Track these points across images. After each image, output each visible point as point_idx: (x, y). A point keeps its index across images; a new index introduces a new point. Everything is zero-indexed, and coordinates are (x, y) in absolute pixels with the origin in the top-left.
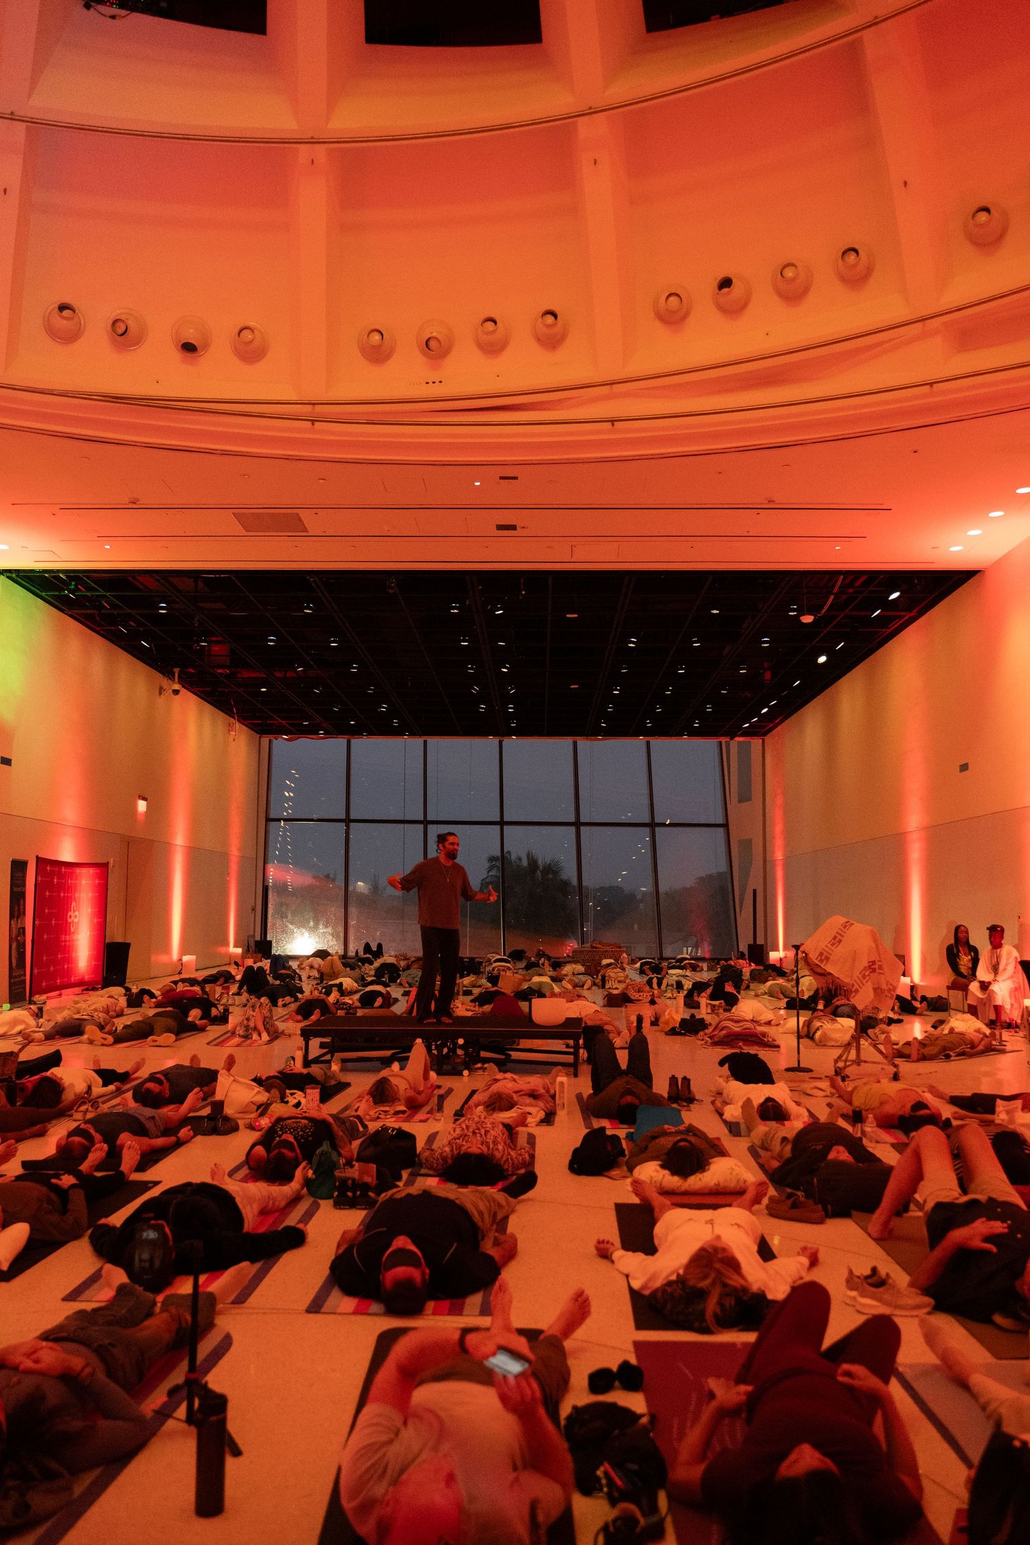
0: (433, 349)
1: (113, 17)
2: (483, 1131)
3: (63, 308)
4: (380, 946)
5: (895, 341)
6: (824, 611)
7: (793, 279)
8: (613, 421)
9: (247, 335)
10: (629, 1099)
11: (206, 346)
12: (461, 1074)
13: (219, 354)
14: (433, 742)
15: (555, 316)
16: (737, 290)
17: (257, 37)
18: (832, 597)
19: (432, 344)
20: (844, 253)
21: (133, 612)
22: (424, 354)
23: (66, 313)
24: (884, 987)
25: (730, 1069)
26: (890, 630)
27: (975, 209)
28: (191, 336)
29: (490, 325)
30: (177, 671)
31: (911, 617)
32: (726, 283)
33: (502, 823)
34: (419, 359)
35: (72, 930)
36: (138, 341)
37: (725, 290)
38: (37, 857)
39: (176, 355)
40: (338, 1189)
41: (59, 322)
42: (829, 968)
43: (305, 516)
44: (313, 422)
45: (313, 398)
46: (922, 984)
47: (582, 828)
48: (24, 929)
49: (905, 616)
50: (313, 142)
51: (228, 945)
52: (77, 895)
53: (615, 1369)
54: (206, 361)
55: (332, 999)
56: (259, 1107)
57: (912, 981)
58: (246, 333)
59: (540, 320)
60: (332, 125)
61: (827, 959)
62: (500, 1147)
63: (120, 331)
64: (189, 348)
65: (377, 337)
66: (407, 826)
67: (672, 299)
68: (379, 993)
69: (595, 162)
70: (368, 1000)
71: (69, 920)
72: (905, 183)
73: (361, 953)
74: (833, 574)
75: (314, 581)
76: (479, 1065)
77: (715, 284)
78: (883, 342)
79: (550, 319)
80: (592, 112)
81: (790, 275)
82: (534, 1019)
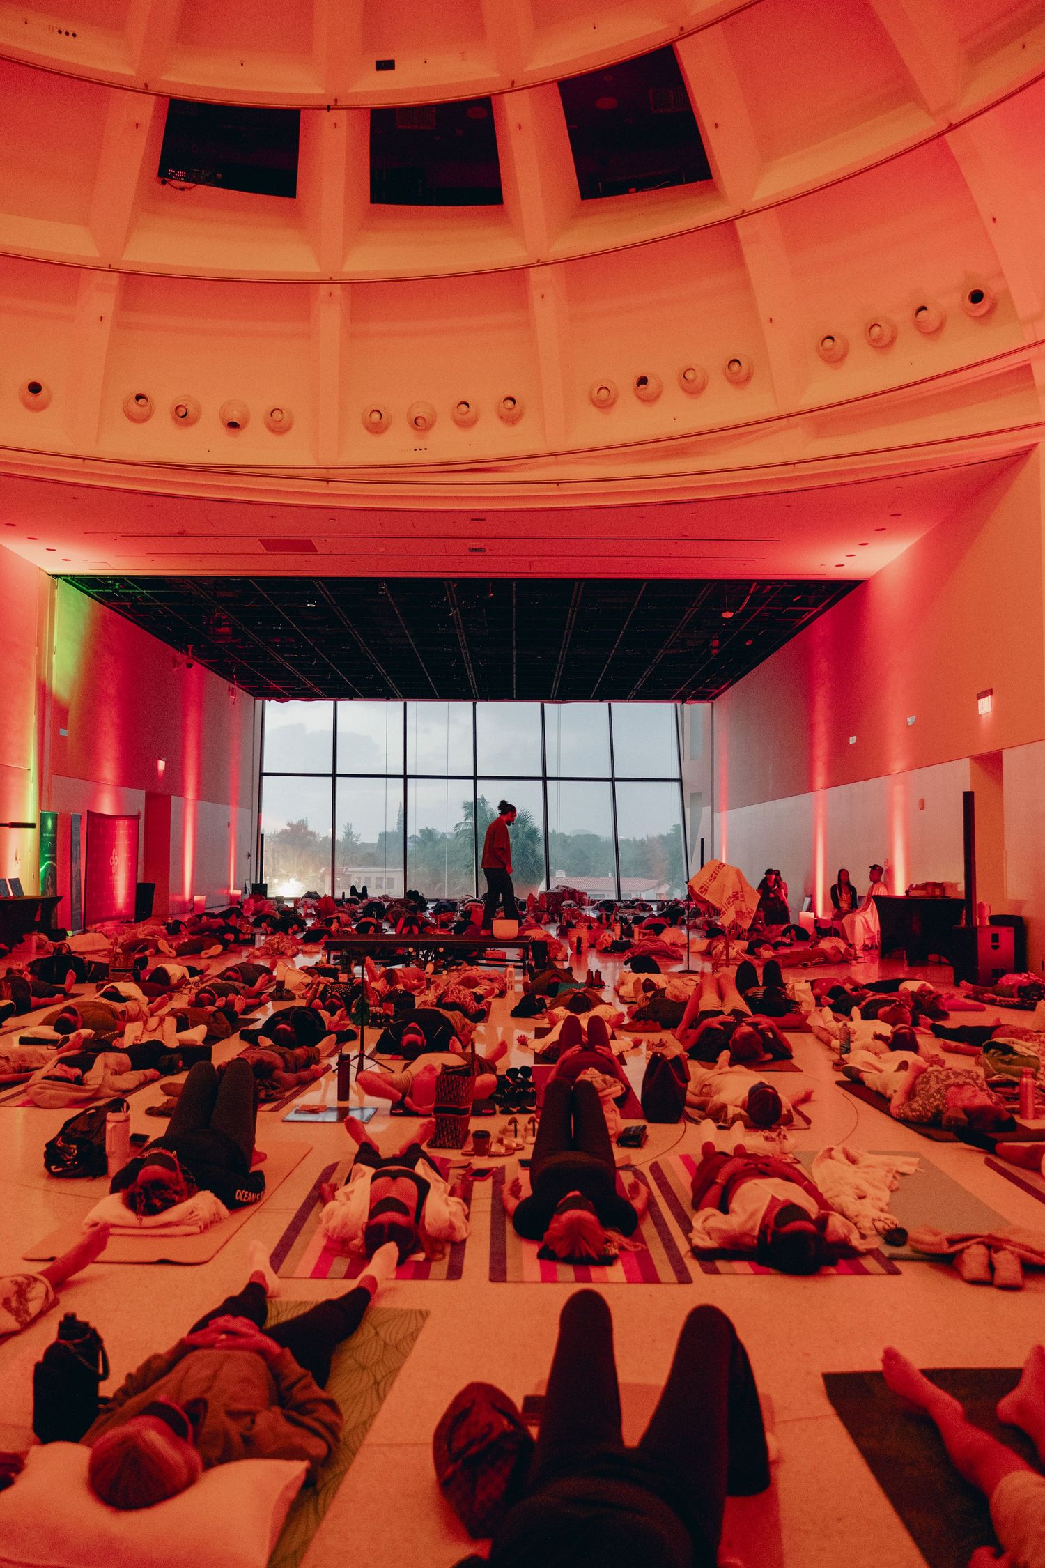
0: (419, 424)
1: (182, 189)
2: (457, 991)
3: (139, 397)
4: (365, 889)
5: (766, 431)
6: (743, 607)
7: (693, 381)
8: (558, 483)
9: (277, 415)
10: (556, 980)
11: (246, 422)
12: (441, 973)
13: (256, 428)
14: (412, 705)
15: (514, 401)
16: (652, 385)
17: (288, 200)
18: (748, 597)
19: (420, 421)
20: (730, 363)
21: (163, 604)
22: (412, 427)
23: (142, 401)
24: (744, 910)
25: (631, 967)
26: (803, 620)
27: (823, 337)
28: (235, 416)
29: (464, 407)
30: (190, 647)
31: (818, 612)
32: (643, 381)
33: (475, 778)
34: (409, 432)
35: (113, 872)
36: (194, 421)
37: (643, 386)
38: (88, 811)
39: (223, 430)
40: (371, 1018)
41: (134, 407)
42: (707, 897)
43: (315, 542)
44: (328, 481)
45: (329, 464)
46: (824, 918)
47: (548, 782)
48: (80, 870)
49: (812, 611)
50: (331, 282)
51: (229, 888)
52: (116, 843)
53: (519, 1068)
54: (244, 434)
55: (334, 927)
56: (307, 986)
57: (816, 916)
58: (276, 414)
59: (502, 405)
60: (345, 269)
61: (706, 890)
62: (468, 1000)
63: (181, 414)
64: (233, 425)
65: (376, 416)
66: (389, 779)
67: (603, 390)
68: (371, 924)
69: (543, 296)
70: (363, 928)
71: (111, 864)
72: (771, 320)
73: (348, 895)
74: (748, 582)
75: (318, 584)
76: (454, 967)
77: (635, 381)
78: (756, 431)
79: (510, 404)
80: (539, 264)
81: (691, 376)
82: (494, 934)
